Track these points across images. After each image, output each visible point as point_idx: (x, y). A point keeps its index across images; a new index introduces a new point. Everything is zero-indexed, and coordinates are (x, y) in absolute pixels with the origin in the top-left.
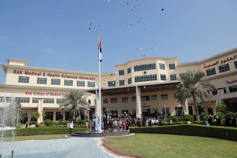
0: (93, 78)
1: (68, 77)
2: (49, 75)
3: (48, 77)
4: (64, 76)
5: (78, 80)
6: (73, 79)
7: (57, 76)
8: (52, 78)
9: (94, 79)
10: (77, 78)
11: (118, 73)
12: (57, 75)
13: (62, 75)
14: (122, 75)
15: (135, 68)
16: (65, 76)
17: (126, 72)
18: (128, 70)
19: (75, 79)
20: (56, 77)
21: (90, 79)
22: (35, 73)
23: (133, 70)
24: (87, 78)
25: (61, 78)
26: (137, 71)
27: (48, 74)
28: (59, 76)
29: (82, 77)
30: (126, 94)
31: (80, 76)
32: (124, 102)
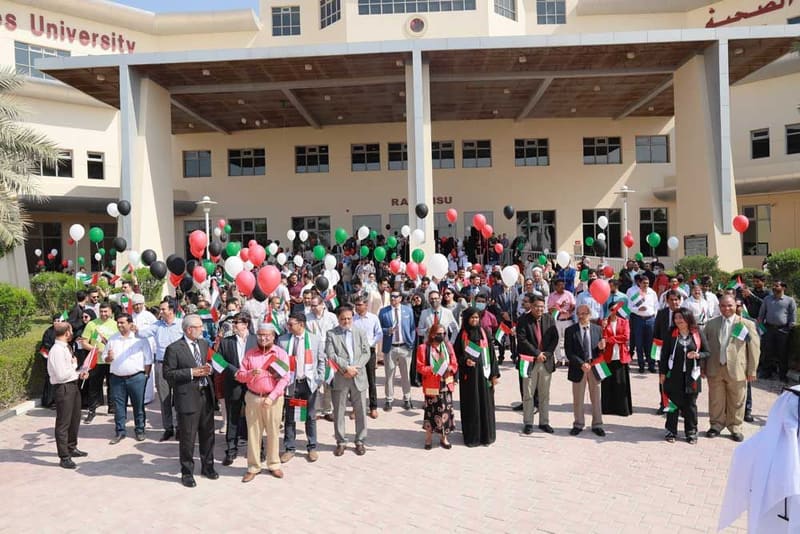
0: (121, 40)
5: (24, 34)
9: (131, 47)
10: (11, 21)
14: (287, 32)
17: (310, 16)
18: (322, 10)
21: (105, 40)
23: (351, 5)
24: (84, 36)
26: (376, 11)
29: (49, 26)
30: (321, 122)
31: (32, 16)
32: (307, 172)
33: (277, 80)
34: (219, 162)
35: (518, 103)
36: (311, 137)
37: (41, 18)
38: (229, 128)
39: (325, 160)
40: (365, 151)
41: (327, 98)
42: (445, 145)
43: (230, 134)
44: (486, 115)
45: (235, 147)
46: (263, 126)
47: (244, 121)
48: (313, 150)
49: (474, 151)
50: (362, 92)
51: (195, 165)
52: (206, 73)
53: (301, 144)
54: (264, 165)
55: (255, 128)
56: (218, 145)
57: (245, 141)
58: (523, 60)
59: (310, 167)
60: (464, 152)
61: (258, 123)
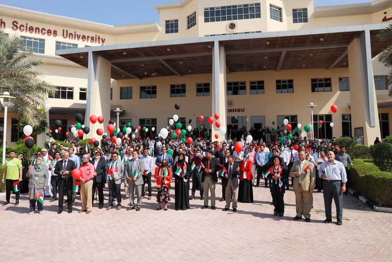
0: (99, 38)
1: (31, 29)
4: (18, 26)
5: (60, 38)
6: (46, 35)
9: (103, 41)
10: (55, 33)
11: (162, 28)
13: (15, 23)
14: (172, 32)
15: (206, 14)
17: (183, 24)
18: (188, 21)
19: (52, 36)
21: (92, 39)
23: (200, 18)
24: (84, 37)
25: (11, 30)
26: (213, 20)
28: (3, 24)
29: (70, 34)
30: (182, 74)
31: (64, 30)
32: (176, 97)
33: (157, 55)
34: (136, 92)
35: (273, 63)
36: (178, 80)
37: (67, 31)
38: (141, 77)
39: (184, 91)
40: (203, 87)
41: (181, 62)
42: (242, 83)
43: (141, 79)
44: (260, 68)
45: (143, 85)
46: (155, 76)
47: (146, 74)
48: (178, 86)
49: (255, 86)
50: (196, 59)
51: (125, 94)
52: (125, 53)
53: (173, 84)
54: (156, 93)
55: (152, 76)
56: (135, 84)
57: (147, 82)
58: (268, 43)
59: (177, 94)
60: (251, 86)
61: (153, 74)
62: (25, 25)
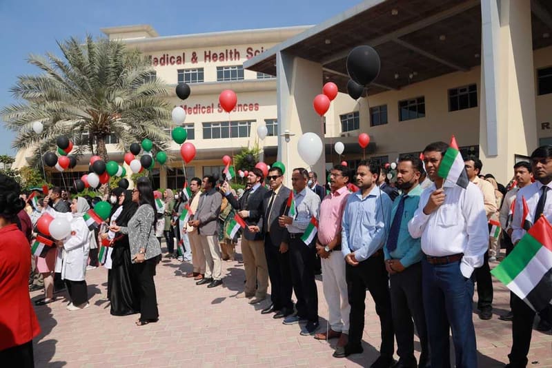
2: (209, 56)
3: (207, 61)
4: (253, 52)
7: (233, 55)
8: (219, 63)
12: (231, 53)
13: (249, 51)
16: (257, 51)
20: (229, 60)
22: (169, 57)
27: (205, 52)
28: (237, 54)
41: (442, 38)
43: (399, 89)
45: (403, 98)
48: (463, 90)
51: (378, 117)
52: (327, 42)
53: (453, 87)
56: (391, 100)
61: (411, 76)
62: (260, 50)
